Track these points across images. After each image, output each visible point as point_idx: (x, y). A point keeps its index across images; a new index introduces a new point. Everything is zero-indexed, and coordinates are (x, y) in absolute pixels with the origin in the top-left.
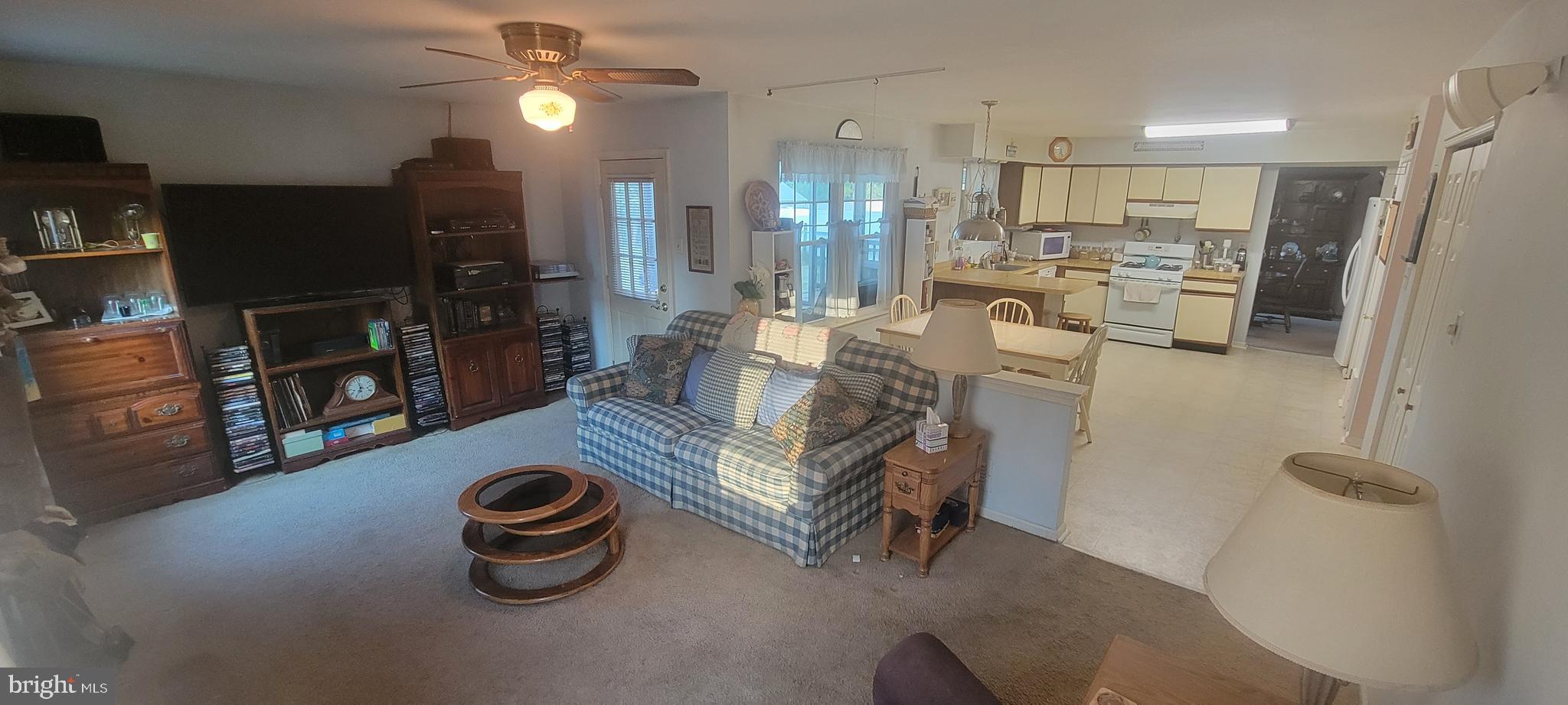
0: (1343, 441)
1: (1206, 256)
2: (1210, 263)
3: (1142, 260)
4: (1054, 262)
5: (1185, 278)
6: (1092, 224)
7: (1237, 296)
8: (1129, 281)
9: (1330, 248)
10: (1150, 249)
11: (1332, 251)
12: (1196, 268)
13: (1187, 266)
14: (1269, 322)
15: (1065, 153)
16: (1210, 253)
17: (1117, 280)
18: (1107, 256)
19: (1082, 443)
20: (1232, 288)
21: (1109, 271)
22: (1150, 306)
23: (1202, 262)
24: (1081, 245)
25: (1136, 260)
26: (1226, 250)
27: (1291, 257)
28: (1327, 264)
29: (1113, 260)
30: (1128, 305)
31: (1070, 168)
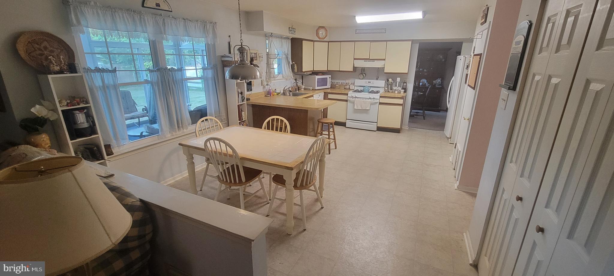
0: (456, 188)
1: (390, 86)
2: (391, 89)
3: (362, 88)
4: (323, 91)
5: (381, 97)
6: (339, 71)
7: (403, 105)
8: (357, 99)
9: (439, 80)
10: (366, 83)
11: (439, 82)
12: (386, 92)
13: (382, 91)
14: (417, 114)
15: (324, 34)
16: (391, 85)
17: (351, 99)
18: (347, 87)
19: (317, 209)
20: (401, 101)
21: (347, 94)
22: (366, 111)
23: (388, 89)
24: (336, 81)
25: (360, 89)
26: (398, 83)
27: (424, 85)
28: (438, 88)
29: (350, 88)
30: (356, 111)
31: (328, 43)
